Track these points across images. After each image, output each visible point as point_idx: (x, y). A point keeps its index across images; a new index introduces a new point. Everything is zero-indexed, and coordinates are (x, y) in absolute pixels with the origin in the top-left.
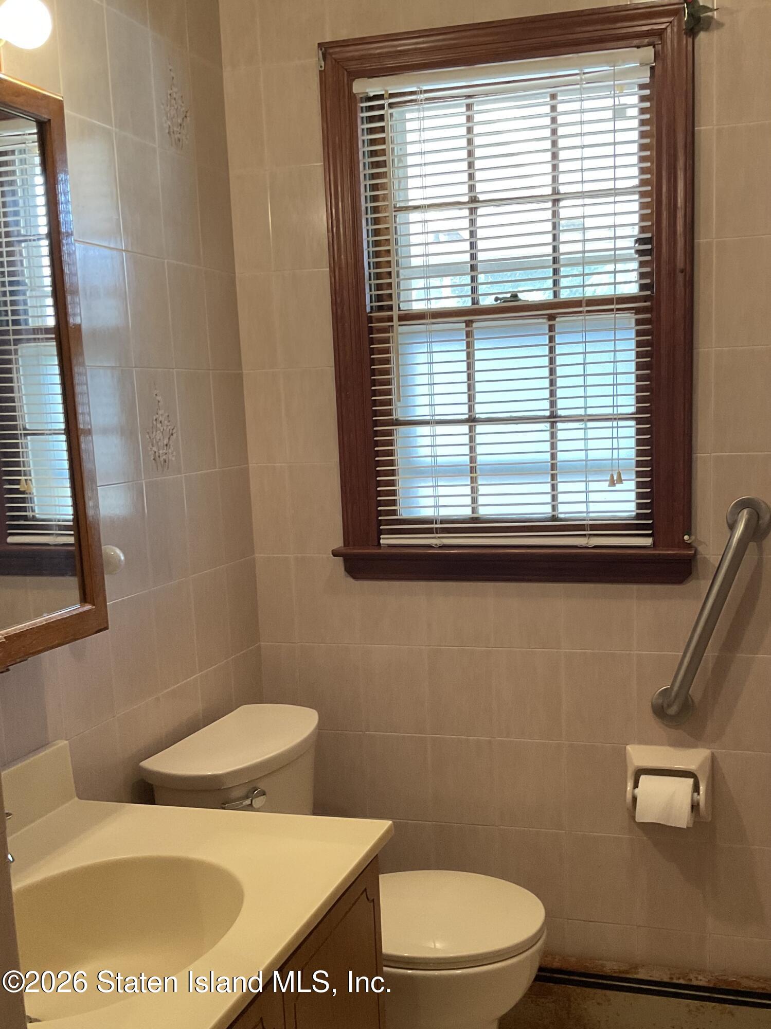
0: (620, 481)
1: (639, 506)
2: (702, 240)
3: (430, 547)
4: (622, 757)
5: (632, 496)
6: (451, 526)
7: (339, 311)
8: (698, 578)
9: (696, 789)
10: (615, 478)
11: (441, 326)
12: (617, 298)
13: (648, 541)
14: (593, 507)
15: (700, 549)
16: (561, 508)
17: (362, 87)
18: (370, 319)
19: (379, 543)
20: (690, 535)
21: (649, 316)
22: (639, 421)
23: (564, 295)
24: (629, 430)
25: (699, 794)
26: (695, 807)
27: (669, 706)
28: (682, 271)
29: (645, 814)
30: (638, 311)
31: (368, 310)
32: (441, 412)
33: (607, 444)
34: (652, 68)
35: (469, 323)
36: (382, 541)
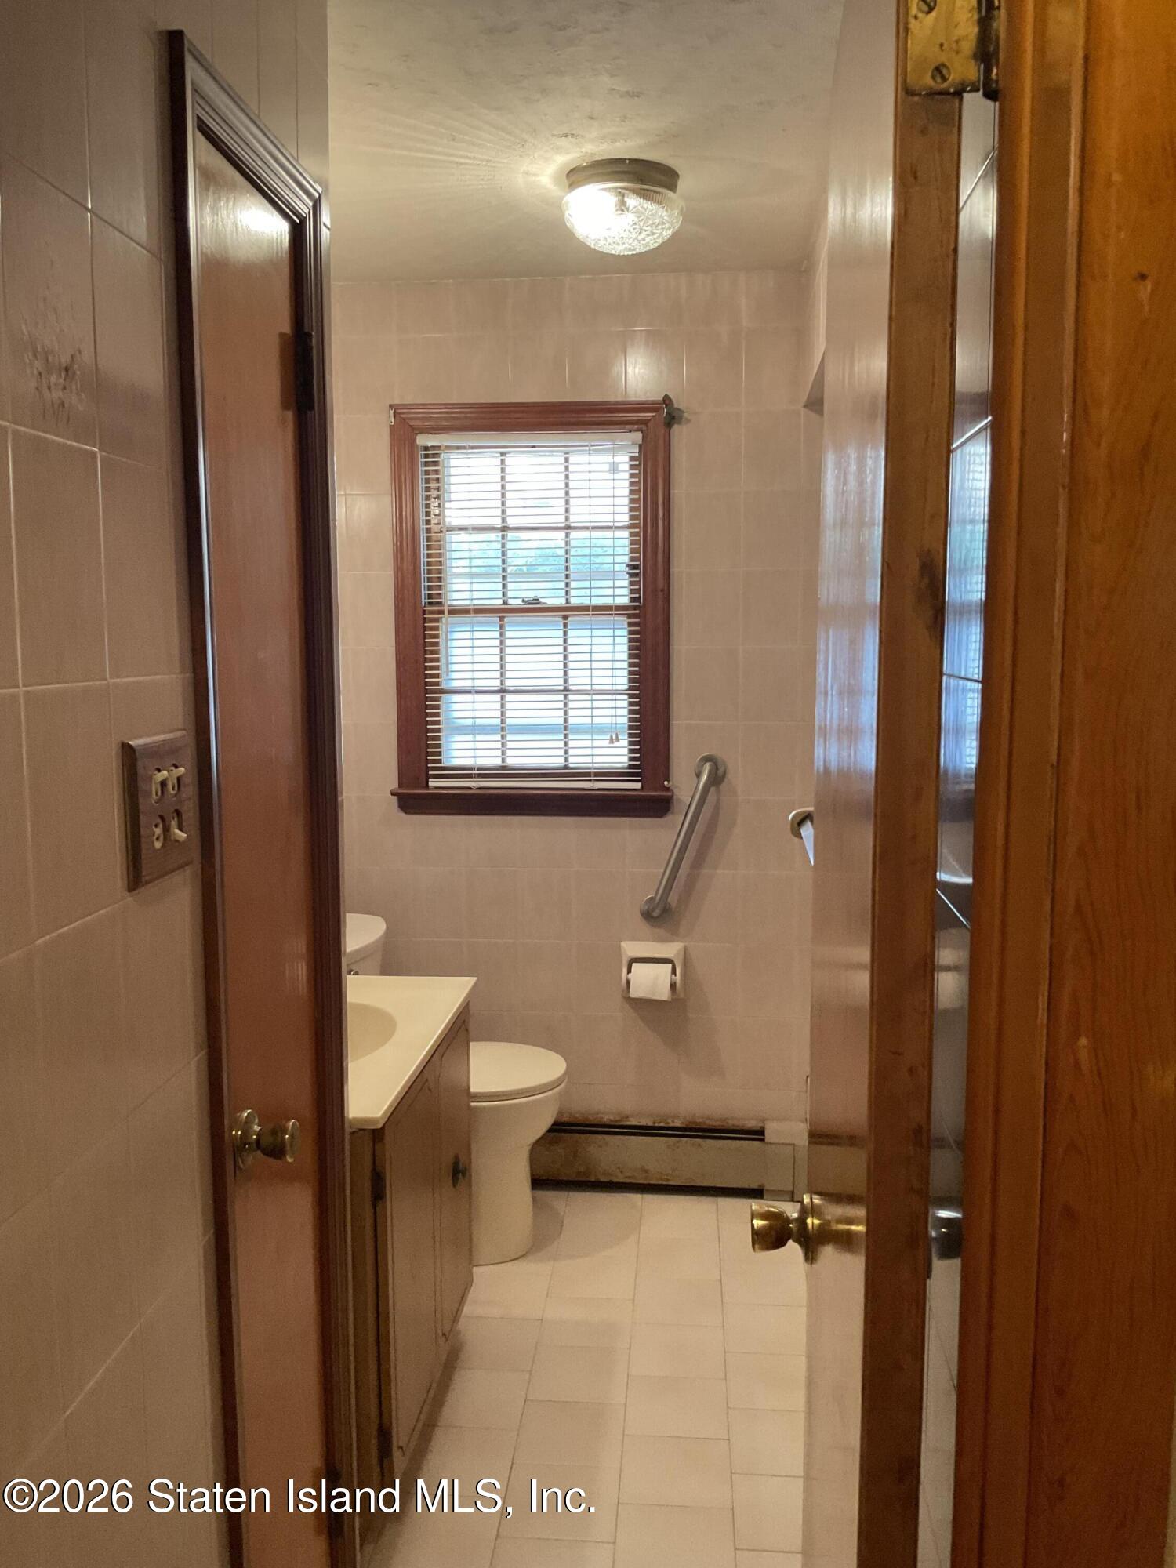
0: (618, 740)
1: (631, 759)
2: (675, 570)
3: (469, 788)
4: (618, 950)
5: (625, 751)
6: (484, 773)
7: (400, 604)
8: (673, 813)
9: (674, 972)
10: (614, 737)
11: (481, 618)
12: (616, 606)
13: (638, 785)
14: (597, 759)
15: (676, 792)
16: (571, 760)
17: (422, 440)
18: (424, 612)
19: (427, 786)
20: (668, 781)
21: (637, 620)
22: (630, 696)
23: (574, 601)
24: (623, 702)
25: (675, 975)
26: (673, 986)
27: (653, 910)
28: (662, 590)
29: (634, 993)
30: (629, 616)
31: (423, 604)
32: (480, 684)
33: (608, 712)
34: (640, 446)
35: (501, 619)
36: (430, 784)
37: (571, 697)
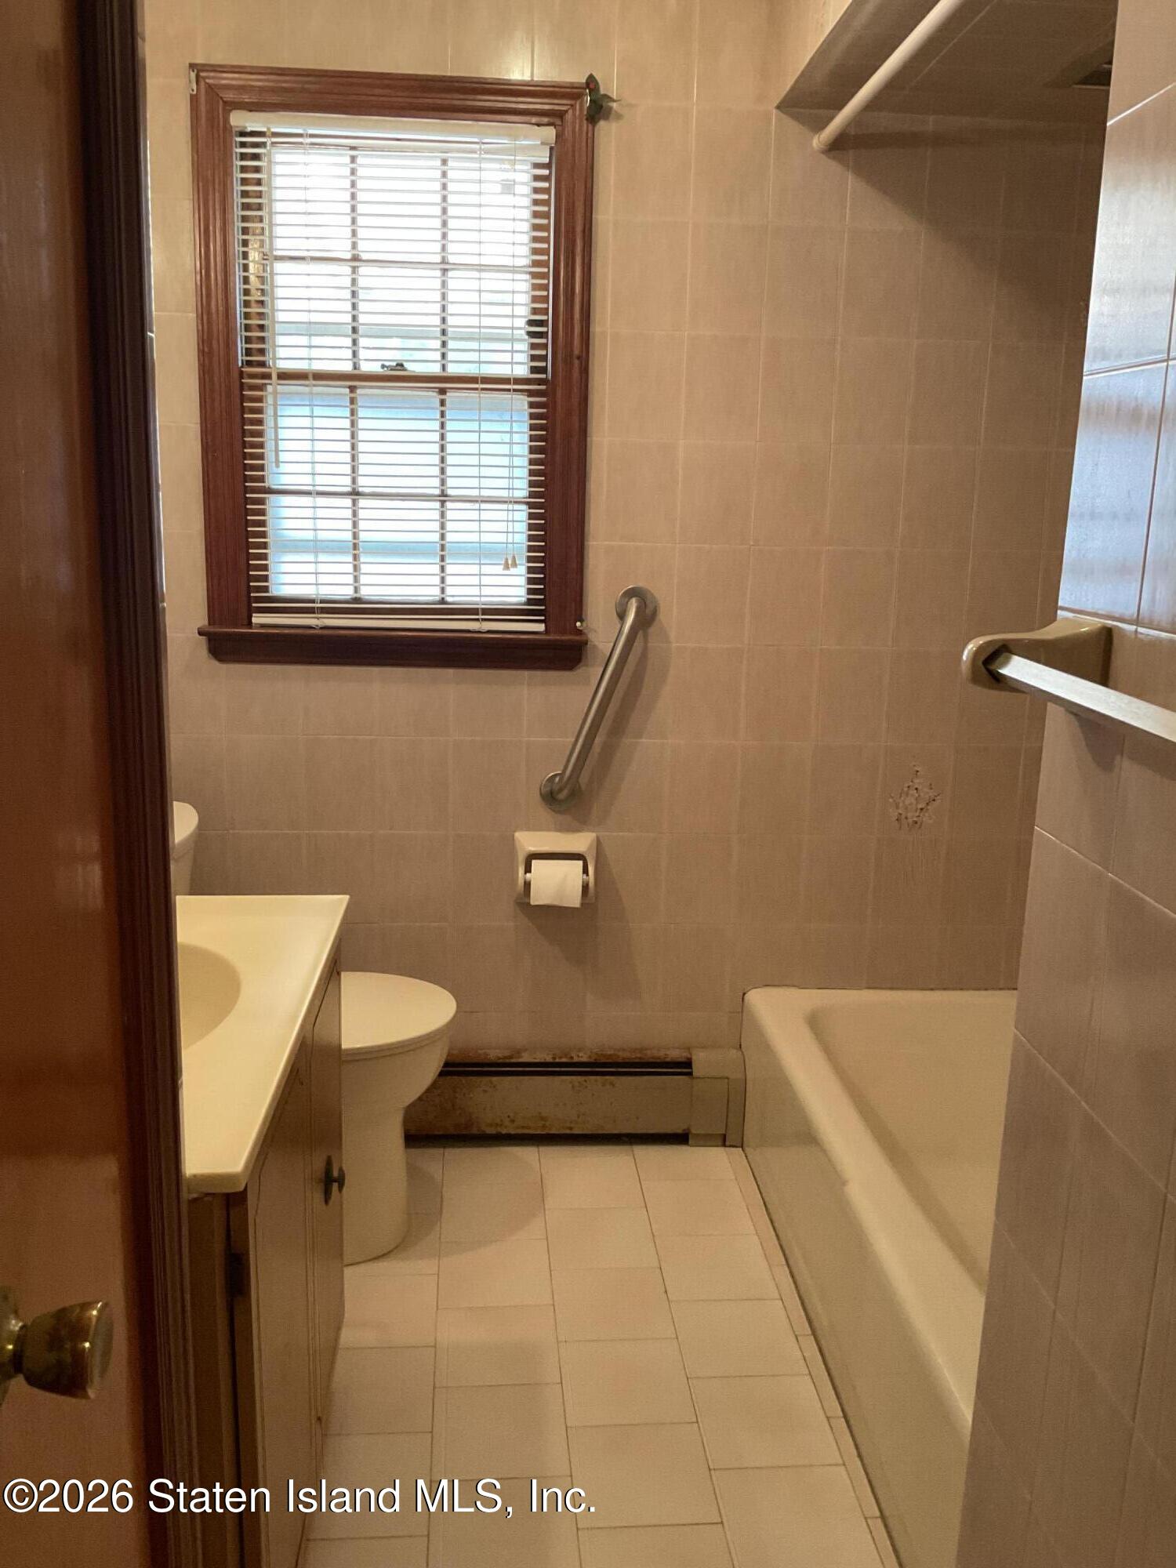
0: (515, 565)
1: (530, 591)
2: (596, 328)
3: (310, 627)
4: (510, 844)
5: (522, 581)
6: (331, 608)
7: (207, 362)
8: (587, 665)
9: (585, 871)
10: (510, 562)
11: (320, 388)
12: (514, 379)
13: (541, 627)
14: (486, 591)
15: (592, 636)
16: (449, 591)
17: (240, 120)
18: (241, 375)
19: (250, 624)
20: (581, 621)
21: (544, 399)
22: (531, 505)
23: (453, 369)
24: (522, 514)
25: (588, 875)
26: (585, 887)
27: (561, 790)
28: (579, 358)
29: (537, 898)
30: (530, 393)
31: (240, 364)
32: (323, 482)
33: (502, 526)
34: (551, 149)
35: (352, 389)
36: (254, 620)
37: (449, 505)
